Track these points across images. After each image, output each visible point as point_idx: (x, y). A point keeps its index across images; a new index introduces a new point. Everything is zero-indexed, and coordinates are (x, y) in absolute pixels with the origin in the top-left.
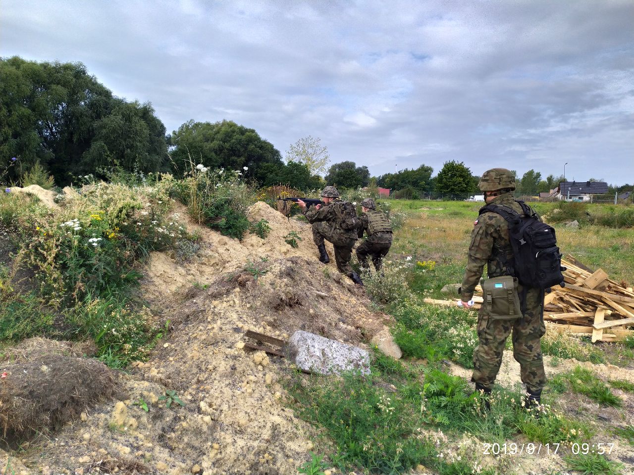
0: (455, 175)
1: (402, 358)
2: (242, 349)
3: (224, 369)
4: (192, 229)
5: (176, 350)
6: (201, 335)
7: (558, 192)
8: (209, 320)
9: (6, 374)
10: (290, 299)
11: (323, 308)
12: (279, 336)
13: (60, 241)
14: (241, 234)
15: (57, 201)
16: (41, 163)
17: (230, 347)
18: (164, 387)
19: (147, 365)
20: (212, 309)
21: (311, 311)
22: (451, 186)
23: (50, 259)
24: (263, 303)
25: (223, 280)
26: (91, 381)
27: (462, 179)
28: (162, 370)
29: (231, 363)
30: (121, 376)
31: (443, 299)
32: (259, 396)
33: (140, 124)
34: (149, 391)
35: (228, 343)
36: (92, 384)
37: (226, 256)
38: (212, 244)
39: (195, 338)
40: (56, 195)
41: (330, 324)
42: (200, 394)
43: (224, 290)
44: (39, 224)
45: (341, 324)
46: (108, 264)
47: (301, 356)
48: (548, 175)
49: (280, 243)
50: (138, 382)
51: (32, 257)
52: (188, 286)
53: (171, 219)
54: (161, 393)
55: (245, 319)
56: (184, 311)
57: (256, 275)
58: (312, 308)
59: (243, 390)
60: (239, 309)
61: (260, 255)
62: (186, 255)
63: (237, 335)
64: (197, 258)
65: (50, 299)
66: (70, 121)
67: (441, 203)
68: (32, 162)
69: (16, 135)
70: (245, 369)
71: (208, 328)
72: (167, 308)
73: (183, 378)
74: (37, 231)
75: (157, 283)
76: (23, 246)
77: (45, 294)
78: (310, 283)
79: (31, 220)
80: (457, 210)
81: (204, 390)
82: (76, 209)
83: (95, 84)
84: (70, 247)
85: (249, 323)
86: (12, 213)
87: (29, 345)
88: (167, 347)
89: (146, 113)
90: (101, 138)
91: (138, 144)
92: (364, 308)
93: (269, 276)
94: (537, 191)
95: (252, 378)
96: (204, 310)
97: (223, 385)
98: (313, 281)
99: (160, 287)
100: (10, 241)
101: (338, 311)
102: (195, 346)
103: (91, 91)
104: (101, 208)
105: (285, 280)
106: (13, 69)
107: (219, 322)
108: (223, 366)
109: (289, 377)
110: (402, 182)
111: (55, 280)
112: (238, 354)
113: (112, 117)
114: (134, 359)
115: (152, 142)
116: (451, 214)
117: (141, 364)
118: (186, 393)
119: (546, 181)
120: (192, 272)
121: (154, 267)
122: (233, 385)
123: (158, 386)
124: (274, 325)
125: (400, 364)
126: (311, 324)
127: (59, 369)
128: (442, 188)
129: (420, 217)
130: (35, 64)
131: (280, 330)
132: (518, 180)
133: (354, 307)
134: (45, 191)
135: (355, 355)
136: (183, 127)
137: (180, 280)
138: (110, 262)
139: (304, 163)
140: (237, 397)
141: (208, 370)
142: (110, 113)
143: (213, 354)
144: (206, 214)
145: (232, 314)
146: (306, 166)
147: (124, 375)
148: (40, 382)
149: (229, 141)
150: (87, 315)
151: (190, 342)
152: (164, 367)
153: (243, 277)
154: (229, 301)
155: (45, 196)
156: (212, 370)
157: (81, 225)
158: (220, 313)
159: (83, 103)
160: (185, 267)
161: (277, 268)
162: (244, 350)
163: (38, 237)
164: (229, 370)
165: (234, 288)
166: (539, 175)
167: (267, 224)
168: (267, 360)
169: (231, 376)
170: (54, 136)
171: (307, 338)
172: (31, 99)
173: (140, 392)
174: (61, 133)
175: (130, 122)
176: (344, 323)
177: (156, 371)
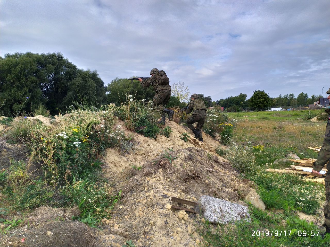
0: (260, 97)
1: (266, 209)
2: (170, 209)
3: (160, 223)
4: (128, 134)
5: (128, 211)
6: (142, 200)
7: (319, 103)
8: (146, 190)
9: (24, 239)
10: (193, 174)
11: (213, 179)
12: (190, 198)
13: (55, 145)
14: (155, 135)
15: (51, 123)
16: (43, 104)
17: (162, 208)
18: (124, 238)
19: (112, 222)
20: (147, 183)
21: (207, 181)
22: (258, 103)
23: (50, 156)
24: (177, 178)
25: (151, 164)
26: (79, 239)
27: (264, 100)
28: (121, 225)
29: (165, 219)
30: (97, 232)
31: (280, 169)
32: (185, 242)
33: (91, 82)
34: (116, 242)
35: (160, 205)
36: (80, 241)
37: (148, 149)
38: (140, 142)
39: (139, 202)
40: (51, 120)
41: (218, 189)
42: (147, 242)
43: (152, 170)
44: (43, 135)
45: (225, 188)
46: (83, 157)
47: (208, 213)
48: (312, 95)
49: (177, 140)
50: (108, 236)
51: (39, 156)
52: (129, 168)
53: (115, 129)
54: (123, 243)
55: (168, 189)
56: (130, 184)
57: (171, 160)
58: (207, 179)
59: (175, 238)
60: (163, 182)
61: (168, 147)
62: (126, 149)
63: (165, 200)
64: (132, 151)
65: (51, 180)
66: (57, 82)
67: (254, 113)
68: (38, 104)
69: (30, 91)
70: (174, 223)
71: (146, 195)
72: (118, 182)
73: (135, 230)
74: (42, 140)
75: (111, 167)
76: (34, 149)
77: (47, 178)
78: (201, 163)
79: (38, 134)
80: (264, 116)
81: (149, 239)
82: (63, 126)
83: (68, 63)
84: (61, 149)
85: (171, 191)
86: (27, 130)
87: (39, 213)
88: (122, 208)
89: (94, 76)
90: (72, 90)
91: (91, 92)
92: (235, 177)
93: (178, 161)
94: (307, 104)
95: (179, 229)
96: (142, 184)
97: (161, 235)
98: (203, 161)
99: (113, 169)
100: (26, 147)
101: (221, 180)
102: (140, 207)
103: (66, 66)
104: (77, 124)
105: (188, 162)
106: (28, 58)
107: (152, 191)
108: (160, 222)
109: (202, 228)
110: (230, 103)
111: (53, 169)
112: (168, 213)
113: (77, 79)
114: (103, 217)
115: (97, 90)
116: (262, 118)
117: (108, 221)
118: (138, 241)
119: (311, 98)
120: (130, 159)
121: (109, 158)
122: (167, 234)
123: (121, 238)
124: (186, 192)
125: (266, 214)
126: (208, 189)
127: (59, 233)
128: (252, 105)
129: (244, 121)
130: (38, 55)
131: (190, 195)
132: (295, 99)
133: (229, 177)
134: (46, 118)
135: (240, 210)
136: (112, 82)
137: (124, 164)
138: (84, 156)
139: (176, 96)
140: (172, 243)
141: (150, 224)
142: (76, 77)
143: (152, 213)
144: (135, 126)
145: (159, 186)
146: (178, 98)
147: (99, 231)
148: (46, 244)
149: (137, 87)
150: (73, 190)
151: (136, 205)
152: (122, 223)
153: (163, 162)
154: (156, 177)
155: (45, 120)
156: (153, 225)
157: (67, 135)
158: (152, 185)
159: (62, 73)
160: (125, 157)
161: (183, 155)
162: (171, 210)
163: (43, 144)
164: (164, 224)
165: (159, 169)
166: (306, 95)
167: (170, 129)
168: (187, 216)
169: (165, 228)
170: (49, 90)
171: (210, 200)
172: (36, 72)
173: (110, 243)
174: (52, 88)
175: (86, 81)
176: (226, 187)
177: (118, 226)
